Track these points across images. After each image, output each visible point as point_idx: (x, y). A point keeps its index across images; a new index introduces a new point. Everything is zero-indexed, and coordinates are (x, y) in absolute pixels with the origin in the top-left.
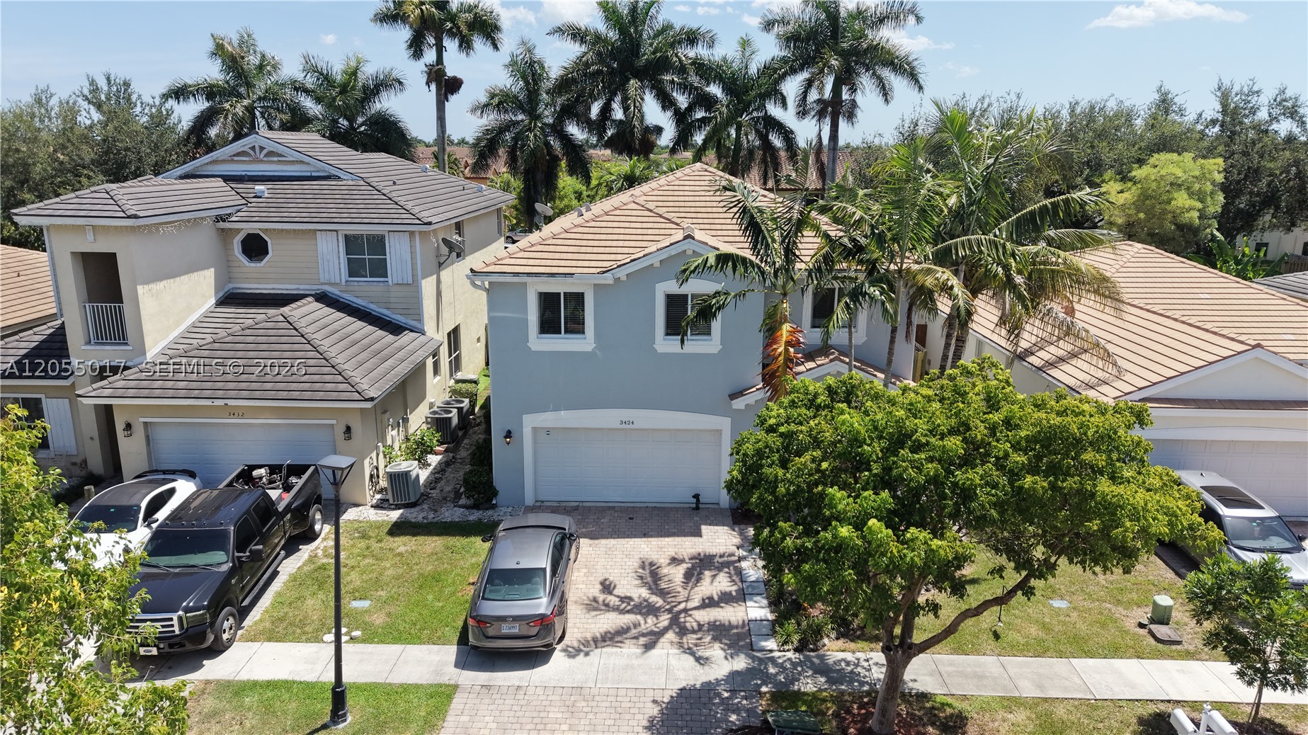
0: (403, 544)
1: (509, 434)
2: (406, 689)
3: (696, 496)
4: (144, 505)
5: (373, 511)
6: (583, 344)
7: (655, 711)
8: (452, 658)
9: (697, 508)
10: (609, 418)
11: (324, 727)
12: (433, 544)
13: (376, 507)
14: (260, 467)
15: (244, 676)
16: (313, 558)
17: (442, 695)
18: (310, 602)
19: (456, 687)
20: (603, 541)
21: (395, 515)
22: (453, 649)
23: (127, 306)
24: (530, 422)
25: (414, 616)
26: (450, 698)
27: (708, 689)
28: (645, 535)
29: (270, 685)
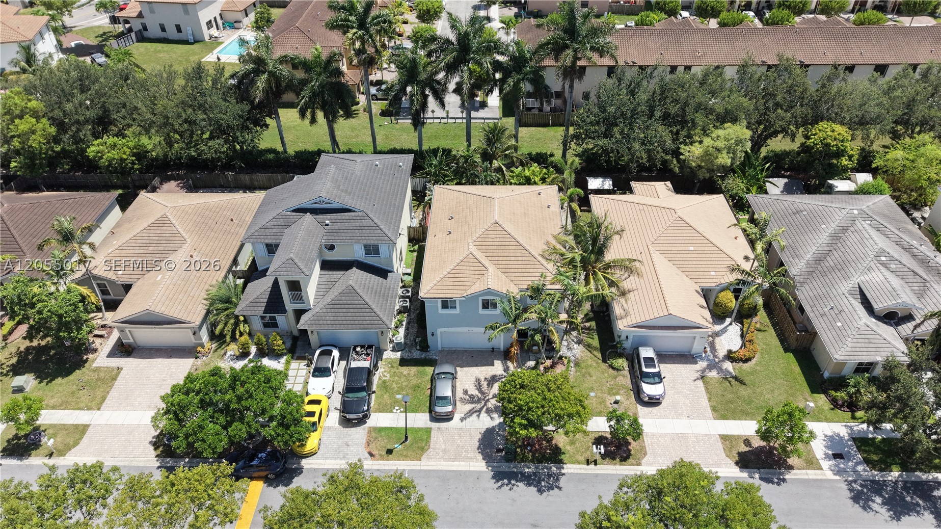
0: (405, 370)
1: (433, 335)
2: (420, 429)
3: (493, 348)
4: (330, 366)
5: (391, 353)
6: (457, 311)
7: (480, 436)
8: (428, 418)
9: (493, 351)
10: (465, 329)
11: (404, 442)
12: (414, 370)
13: (392, 351)
14: (358, 346)
15: (378, 425)
16: (380, 379)
17: (428, 431)
18: (385, 396)
19: (431, 428)
20: (464, 369)
21: (399, 354)
22: (428, 415)
23: (303, 293)
24: (439, 331)
25: (415, 403)
26: (430, 432)
27: (493, 428)
28: (477, 366)
29: (386, 429)
